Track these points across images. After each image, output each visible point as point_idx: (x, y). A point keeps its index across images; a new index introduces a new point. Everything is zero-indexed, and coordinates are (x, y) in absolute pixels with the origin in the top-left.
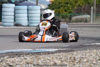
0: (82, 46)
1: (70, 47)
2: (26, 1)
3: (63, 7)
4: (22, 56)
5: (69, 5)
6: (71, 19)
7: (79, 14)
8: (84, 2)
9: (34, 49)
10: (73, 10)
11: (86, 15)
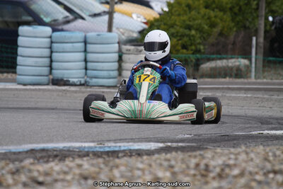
0: (226, 138)
1: (195, 139)
2: (80, 21)
3: (178, 38)
4: (71, 159)
5: (193, 32)
6: (198, 70)
7: (219, 56)
8: (233, 24)
9: (101, 142)
10: (204, 45)
11: (238, 58)
